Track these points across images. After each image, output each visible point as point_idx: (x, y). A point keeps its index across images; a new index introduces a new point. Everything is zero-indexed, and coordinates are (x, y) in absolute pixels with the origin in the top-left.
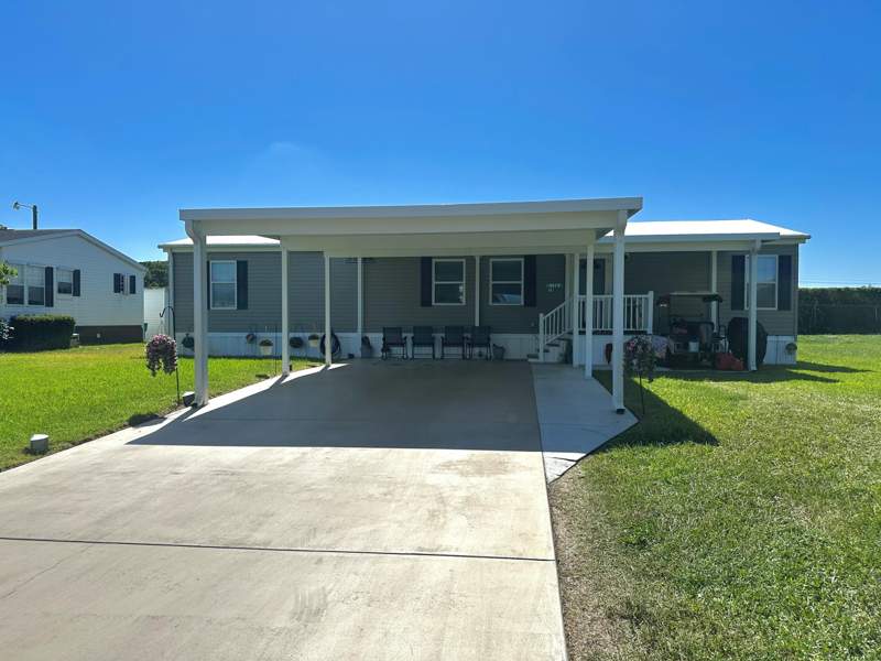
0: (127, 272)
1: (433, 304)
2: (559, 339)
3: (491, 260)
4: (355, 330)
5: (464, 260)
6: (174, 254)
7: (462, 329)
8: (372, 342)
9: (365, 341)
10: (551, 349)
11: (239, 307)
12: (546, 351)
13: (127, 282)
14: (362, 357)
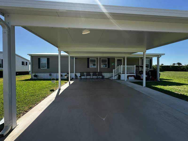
0: (25, 61)
1: (90, 67)
2: (117, 74)
3: (101, 59)
4: (73, 73)
5: (96, 59)
6: (32, 56)
7: (96, 73)
8: (77, 75)
9: (76, 75)
10: (115, 76)
11: (47, 68)
12: (114, 77)
13: (25, 63)
14: (75, 78)
